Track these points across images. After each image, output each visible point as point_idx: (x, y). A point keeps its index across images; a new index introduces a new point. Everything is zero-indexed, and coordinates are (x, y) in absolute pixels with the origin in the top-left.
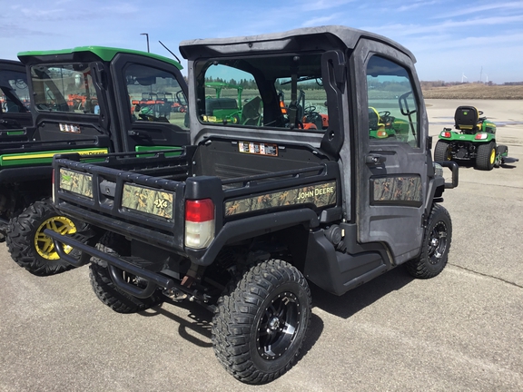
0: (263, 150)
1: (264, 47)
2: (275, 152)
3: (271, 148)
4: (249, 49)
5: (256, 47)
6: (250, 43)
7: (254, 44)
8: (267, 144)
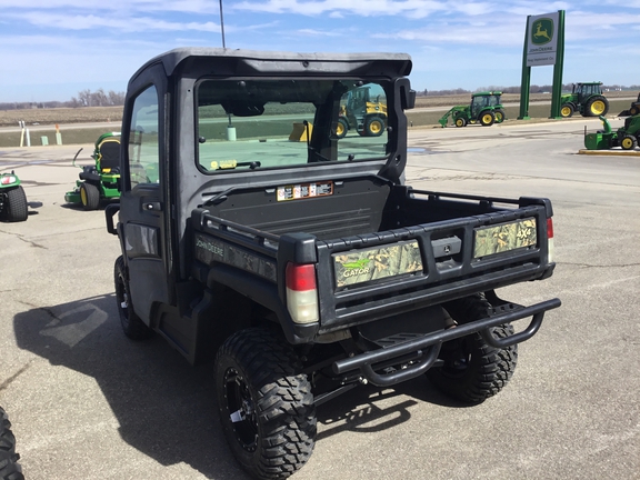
0: (313, 191)
1: (324, 67)
2: (329, 190)
3: (325, 186)
4: (304, 69)
5: (313, 67)
6: (306, 62)
7: (311, 63)
8: (319, 183)
